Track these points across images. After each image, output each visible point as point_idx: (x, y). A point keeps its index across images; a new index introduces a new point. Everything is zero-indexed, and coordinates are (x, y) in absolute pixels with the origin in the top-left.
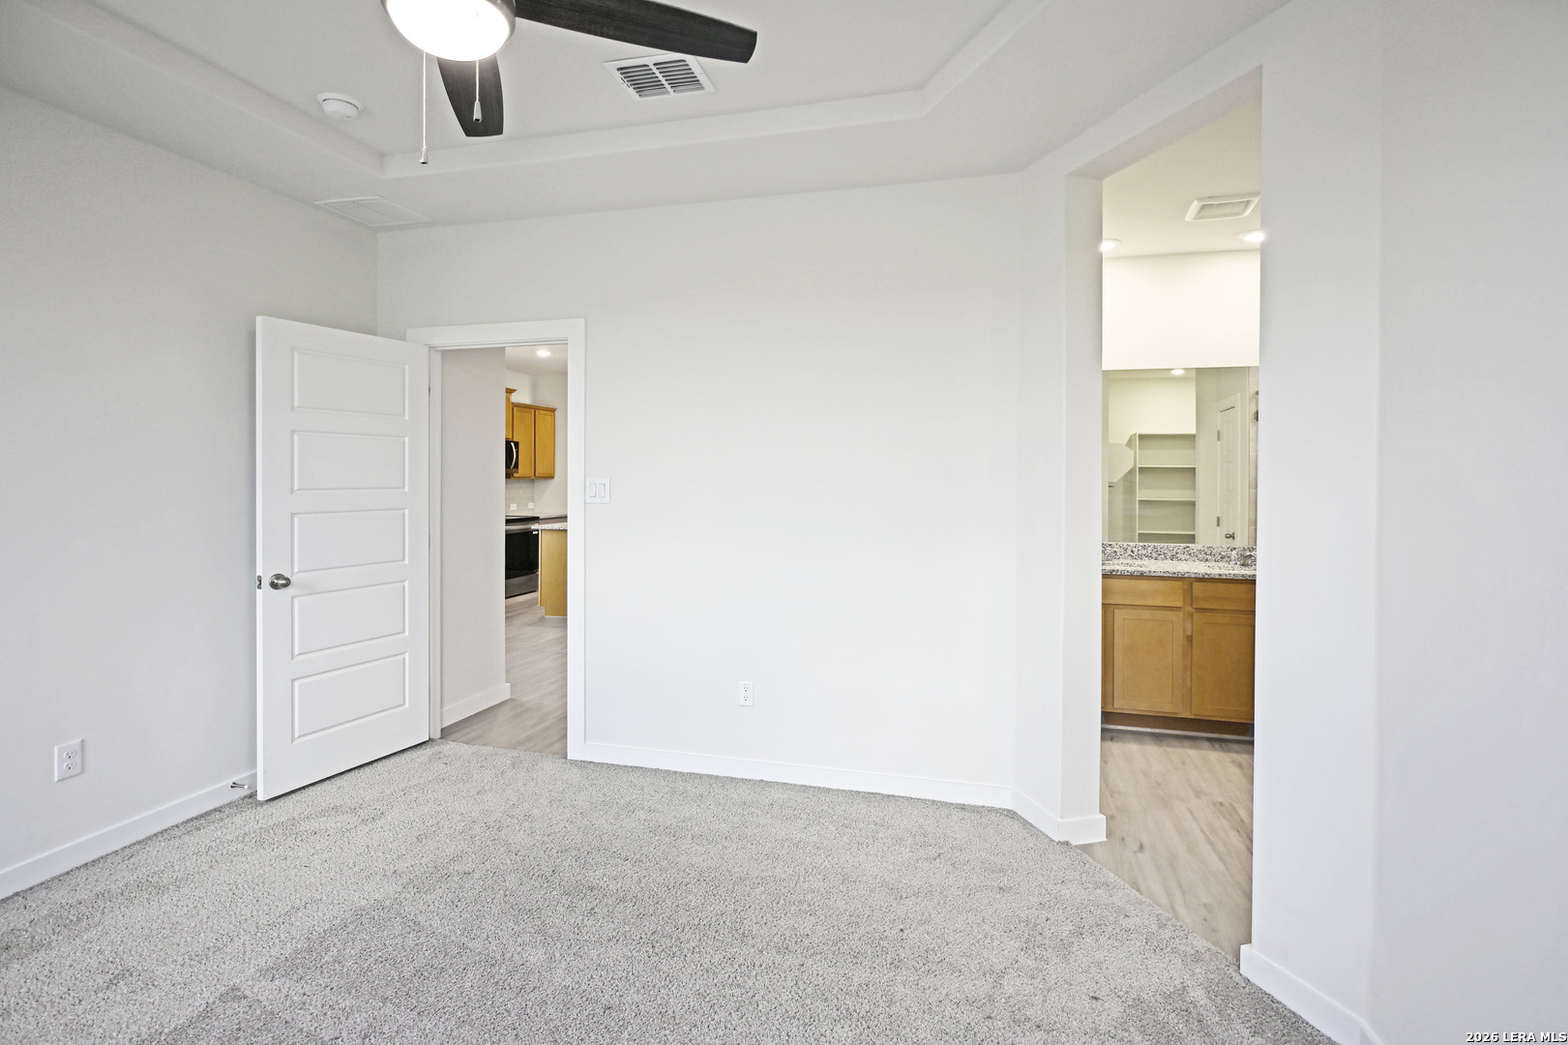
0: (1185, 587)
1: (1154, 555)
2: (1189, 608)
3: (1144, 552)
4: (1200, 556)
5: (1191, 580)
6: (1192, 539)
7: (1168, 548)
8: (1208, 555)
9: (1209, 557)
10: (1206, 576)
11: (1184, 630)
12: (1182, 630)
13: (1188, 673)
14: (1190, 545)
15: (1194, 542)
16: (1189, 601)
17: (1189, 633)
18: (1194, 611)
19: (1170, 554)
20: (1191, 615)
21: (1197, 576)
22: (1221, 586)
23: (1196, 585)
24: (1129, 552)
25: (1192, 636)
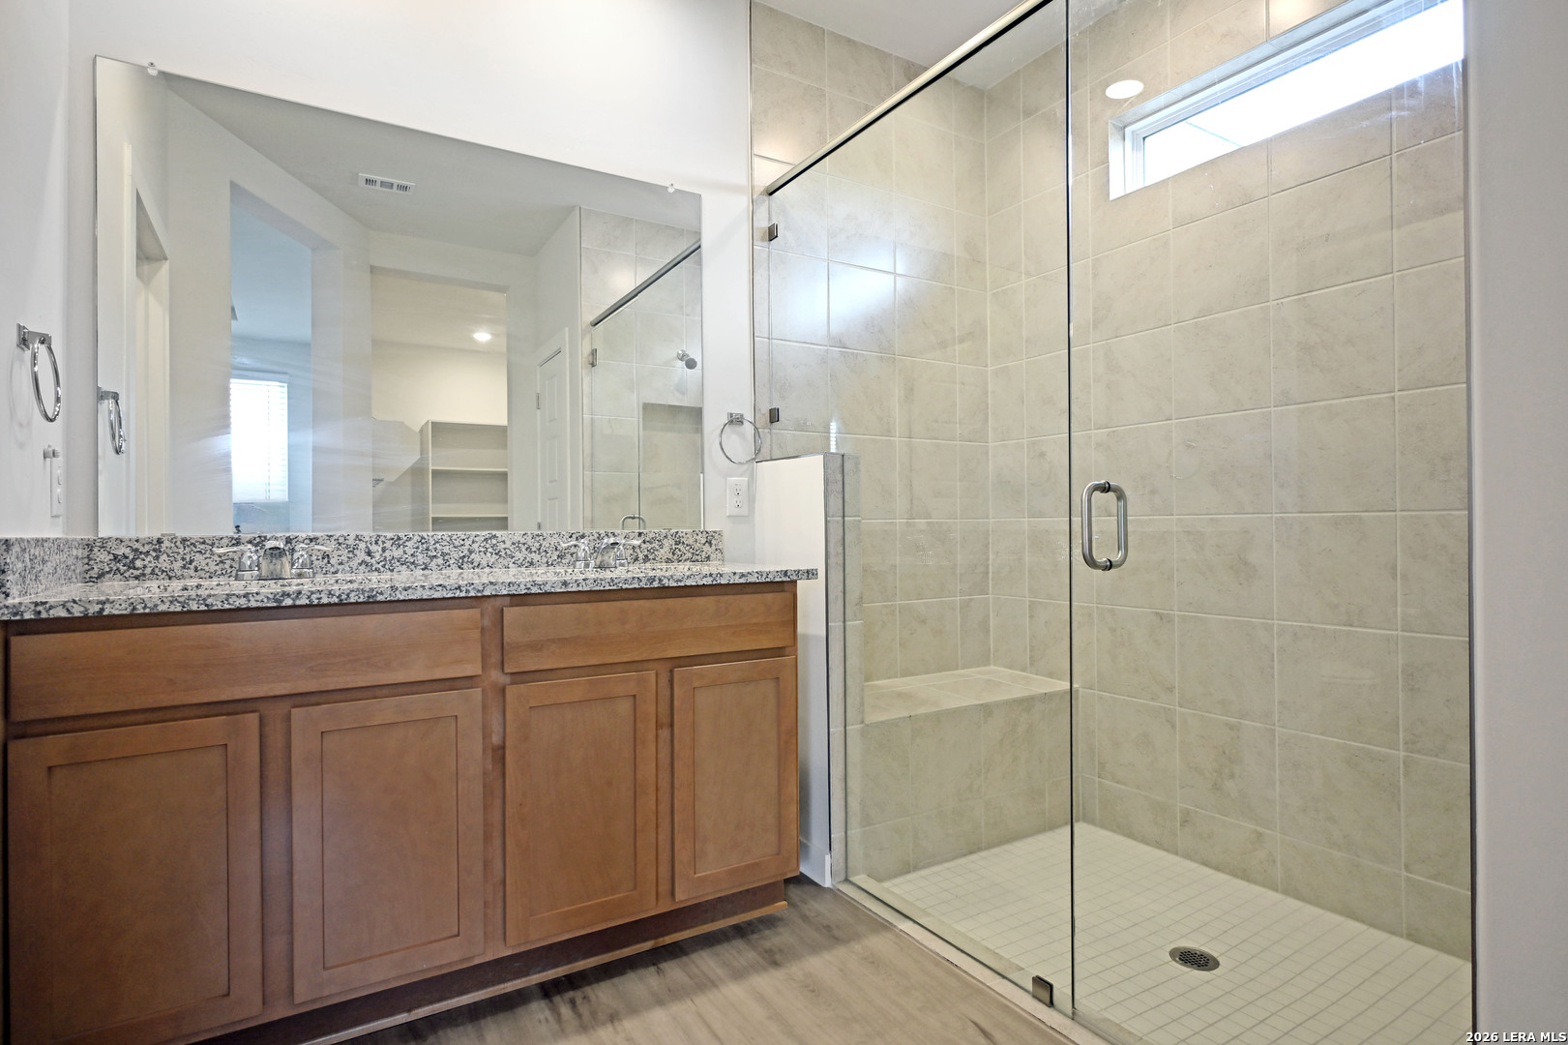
0: (487, 622)
1: (421, 559)
2: (496, 676)
3: (397, 553)
4: (518, 555)
5: (499, 602)
6: (503, 523)
7: (451, 541)
8: (535, 550)
9: (536, 557)
10: (535, 590)
11: (486, 735)
12: (479, 737)
13: (497, 842)
14: (498, 533)
15: (505, 528)
16: (495, 658)
17: (496, 740)
18: (507, 679)
19: (455, 555)
20: (502, 691)
21: (513, 590)
22: (568, 610)
23: (511, 614)
24: (361, 556)
25: (503, 747)
